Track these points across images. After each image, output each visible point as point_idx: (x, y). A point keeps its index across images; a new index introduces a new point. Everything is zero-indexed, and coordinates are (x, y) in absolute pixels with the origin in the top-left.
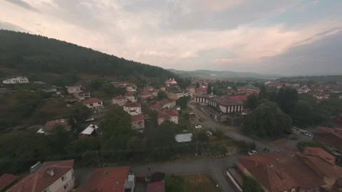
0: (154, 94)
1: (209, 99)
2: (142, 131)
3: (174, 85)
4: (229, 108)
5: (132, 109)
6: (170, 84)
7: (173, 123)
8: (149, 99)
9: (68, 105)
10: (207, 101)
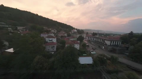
0: (65, 34)
1: (96, 38)
2: (53, 53)
3: (76, 32)
4: (112, 42)
5: (51, 39)
6: (74, 32)
7: (76, 49)
8: (62, 36)
9: (10, 34)
10: (95, 39)
